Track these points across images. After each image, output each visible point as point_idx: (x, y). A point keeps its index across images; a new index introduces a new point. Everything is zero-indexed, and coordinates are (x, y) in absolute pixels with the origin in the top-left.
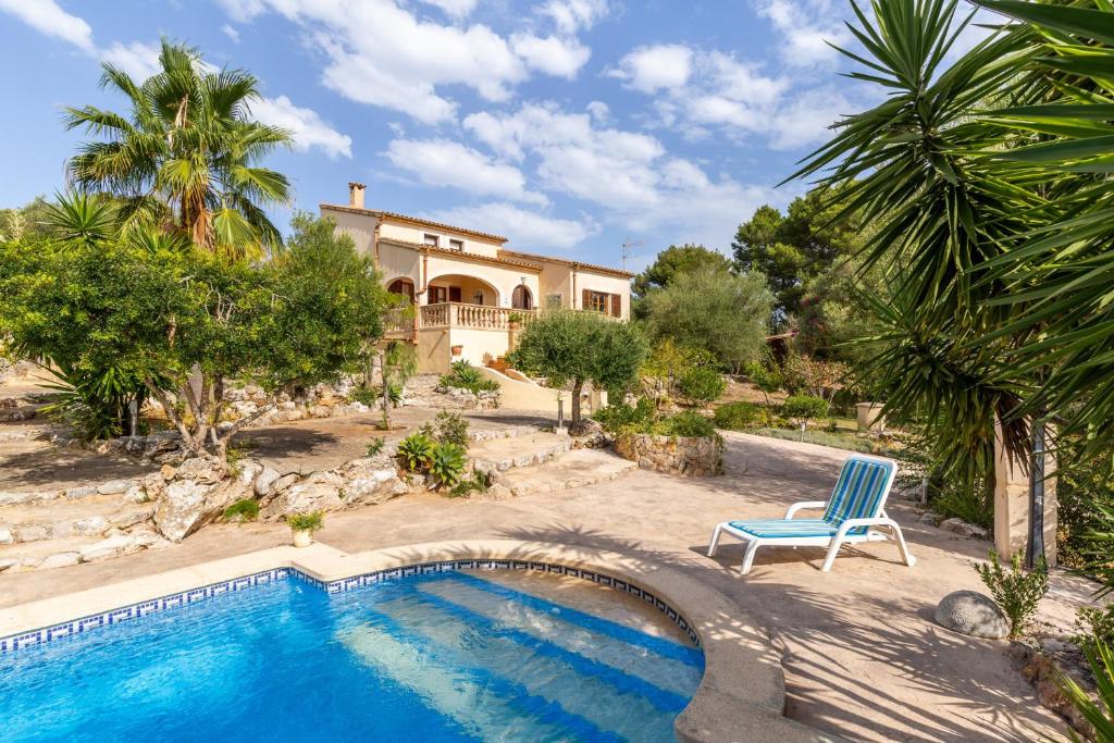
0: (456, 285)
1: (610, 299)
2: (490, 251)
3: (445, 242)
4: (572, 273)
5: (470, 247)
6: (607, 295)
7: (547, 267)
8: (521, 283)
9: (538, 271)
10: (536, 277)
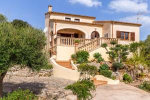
0: (77, 33)
1: (130, 34)
2: (90, 21)
3: (73, 19)
4: (111, 25)
5: (81, 20)
6: (128, 33)
7: (105, 24)
8: (94, 30)
9: (102, 26)
10: (101, 28)
